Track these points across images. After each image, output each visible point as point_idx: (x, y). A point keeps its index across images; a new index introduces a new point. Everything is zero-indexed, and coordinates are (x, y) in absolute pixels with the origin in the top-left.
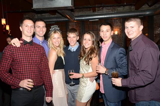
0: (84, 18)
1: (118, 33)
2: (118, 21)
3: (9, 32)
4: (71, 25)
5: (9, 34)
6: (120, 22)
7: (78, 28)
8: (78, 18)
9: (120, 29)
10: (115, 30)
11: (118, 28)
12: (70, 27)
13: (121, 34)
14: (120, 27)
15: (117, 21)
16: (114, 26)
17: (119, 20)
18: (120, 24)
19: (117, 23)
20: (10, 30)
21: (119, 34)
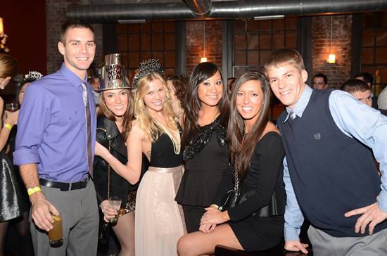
0: (237, 10)
1: (336, 61)
2: (340, 22)
3: (3, 41)
4: (192, 30)
5: (3, 47)
6: (345, 27)
7: (215, 40)
8: (217, 10)
9: (345, 49)
10: (328, 50)
11: (338, 45)
12: (188, 37)
13: (344, 65)
14: (343, 41)
15: (337, 23)
16: (325, 38)
17: (343, 20)
18: (343, 32)
19: (334, 30)
20: (5, 35)
21: (339, 63)
